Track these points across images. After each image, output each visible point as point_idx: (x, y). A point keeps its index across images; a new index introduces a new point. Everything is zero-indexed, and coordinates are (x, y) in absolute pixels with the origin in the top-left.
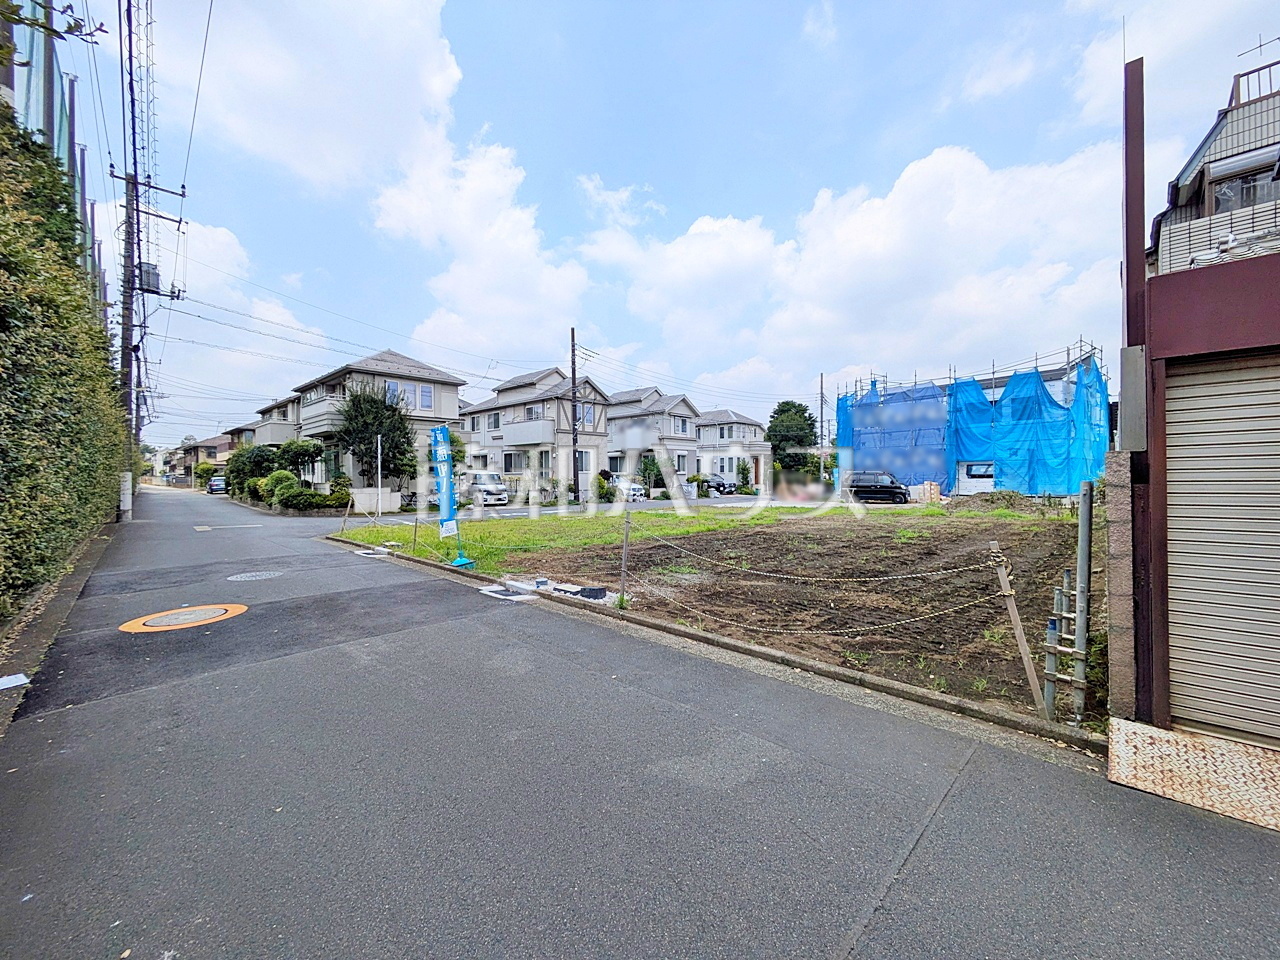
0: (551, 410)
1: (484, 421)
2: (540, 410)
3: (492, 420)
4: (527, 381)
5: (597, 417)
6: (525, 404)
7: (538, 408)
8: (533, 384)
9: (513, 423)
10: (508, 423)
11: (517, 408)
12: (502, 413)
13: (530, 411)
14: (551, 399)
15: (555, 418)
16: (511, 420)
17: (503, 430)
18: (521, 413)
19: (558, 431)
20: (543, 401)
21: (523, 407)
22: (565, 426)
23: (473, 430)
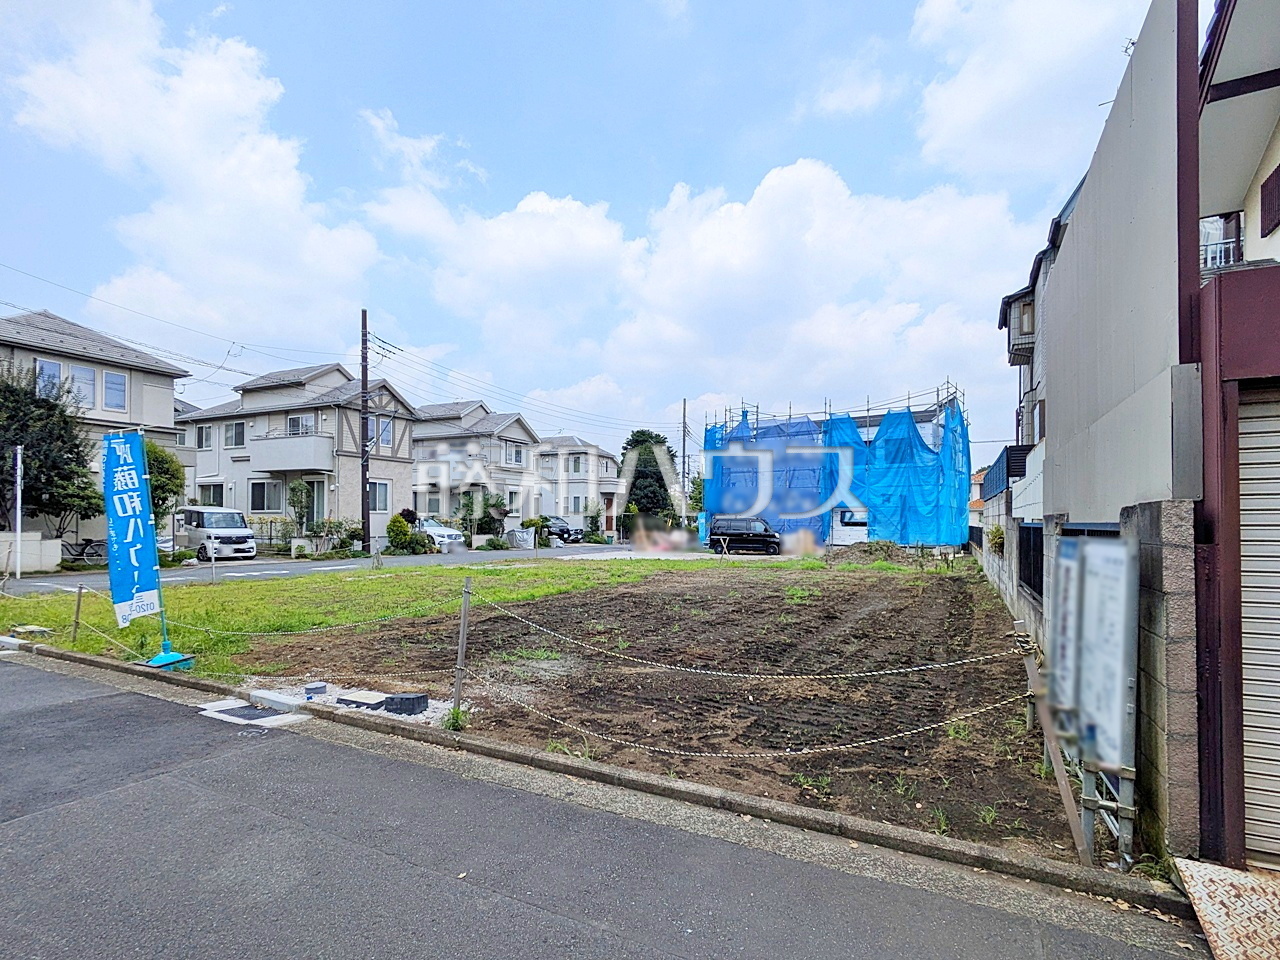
0: (329, 423)
1: (218, 434)
2: (311, 423)
3: (232, 433)
4: (292, 379)
5: (398, 437)
6: (287, 412)
7: (307, 419)
8: (300, 385)
9: (266, 438)
10: (259, 439)
11: (272, 417)
12: (248, 424)
13: (295, 423)
14: (329, 407)
15: (335, 435)
16: (263, 434)
17: (250, 448)
18: (280, 425)
19: (339, 453)
20: (316, 409)
21: (283, 416)
22: (350, 446)
23: (200, 445)
